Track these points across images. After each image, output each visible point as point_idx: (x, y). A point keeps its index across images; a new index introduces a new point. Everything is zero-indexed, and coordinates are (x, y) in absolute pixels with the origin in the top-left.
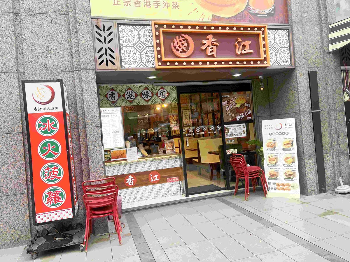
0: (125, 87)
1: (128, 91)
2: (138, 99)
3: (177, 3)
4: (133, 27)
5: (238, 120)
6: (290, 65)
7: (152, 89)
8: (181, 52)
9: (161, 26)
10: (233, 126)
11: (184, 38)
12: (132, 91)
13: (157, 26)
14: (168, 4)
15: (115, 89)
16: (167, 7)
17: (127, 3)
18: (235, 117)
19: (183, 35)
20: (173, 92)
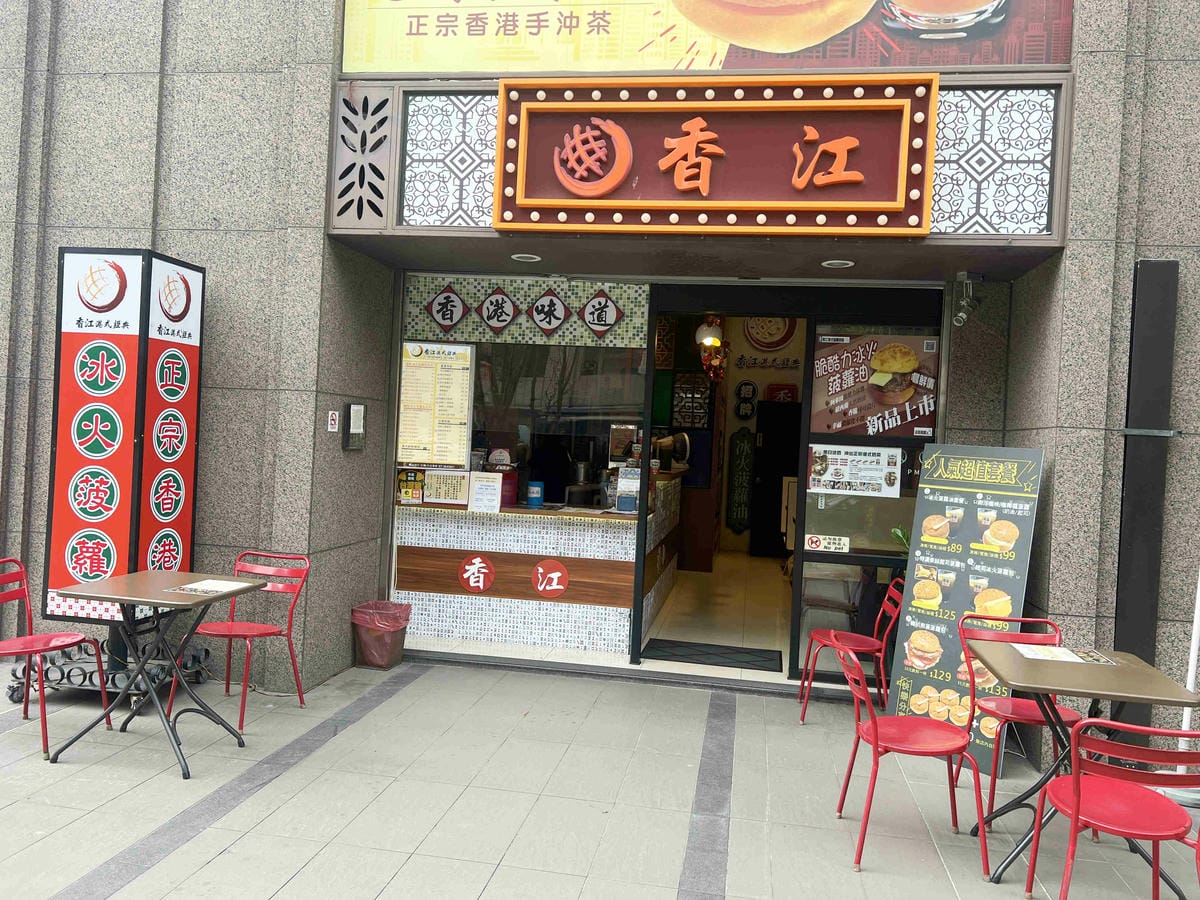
0: (485, 284)
1: (493, 298)
2: (521, 324)
3: (604, 14)
4: (451, 100)
5: (871, 431)
6: (1045, 232)
7: (569, 297)
8: (582, 179)
9: (528, 93)
10: (847, 453)
11: (597, 133)
12: (506, 299)
13: (514, 95)
14: (574, 21)
15: (457, 287)
16: (568, 29)
17: (447, 27)
18: (863, 418)
19: (596, 121)
20: (636, 309)
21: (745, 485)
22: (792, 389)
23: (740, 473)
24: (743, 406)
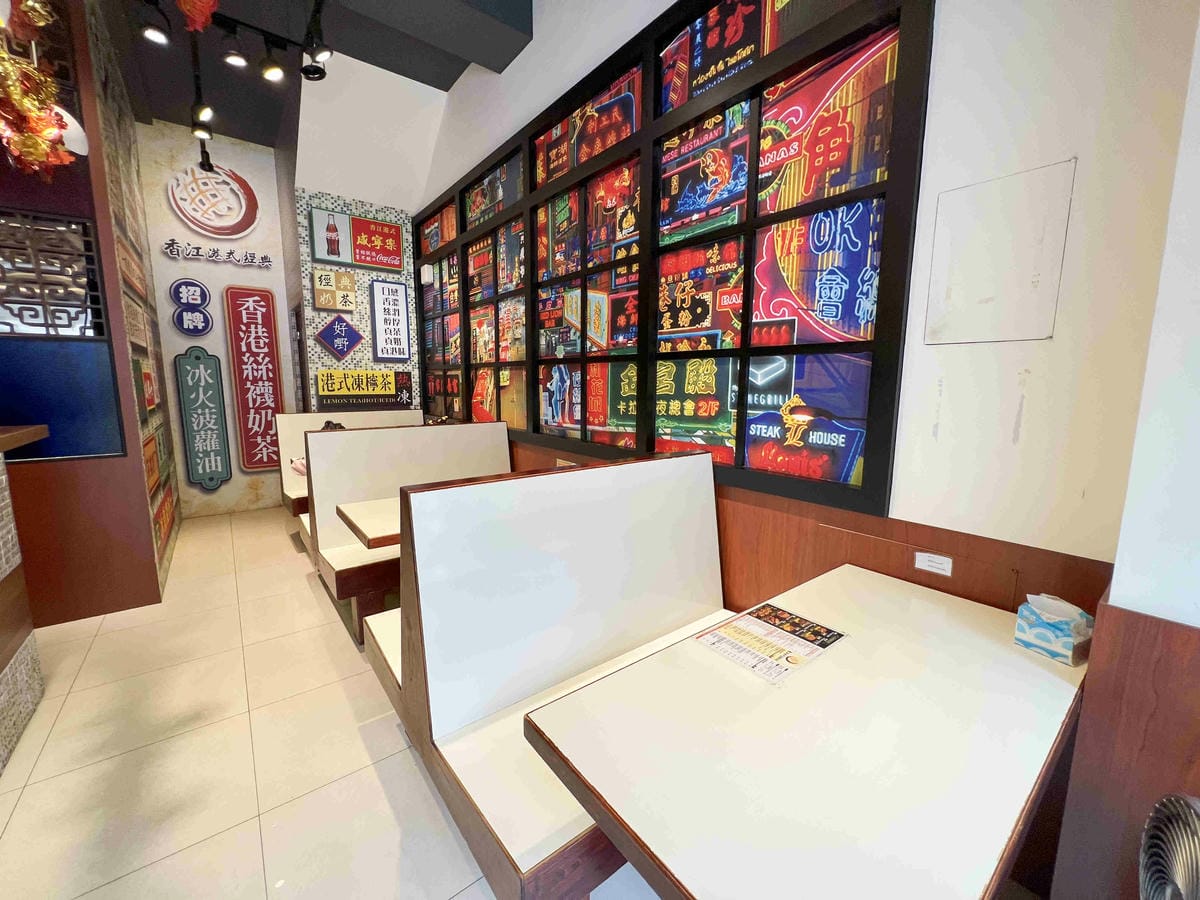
21: (210, 426)
22: (266, 297)
23: (200, 411)
24: (187, 316)
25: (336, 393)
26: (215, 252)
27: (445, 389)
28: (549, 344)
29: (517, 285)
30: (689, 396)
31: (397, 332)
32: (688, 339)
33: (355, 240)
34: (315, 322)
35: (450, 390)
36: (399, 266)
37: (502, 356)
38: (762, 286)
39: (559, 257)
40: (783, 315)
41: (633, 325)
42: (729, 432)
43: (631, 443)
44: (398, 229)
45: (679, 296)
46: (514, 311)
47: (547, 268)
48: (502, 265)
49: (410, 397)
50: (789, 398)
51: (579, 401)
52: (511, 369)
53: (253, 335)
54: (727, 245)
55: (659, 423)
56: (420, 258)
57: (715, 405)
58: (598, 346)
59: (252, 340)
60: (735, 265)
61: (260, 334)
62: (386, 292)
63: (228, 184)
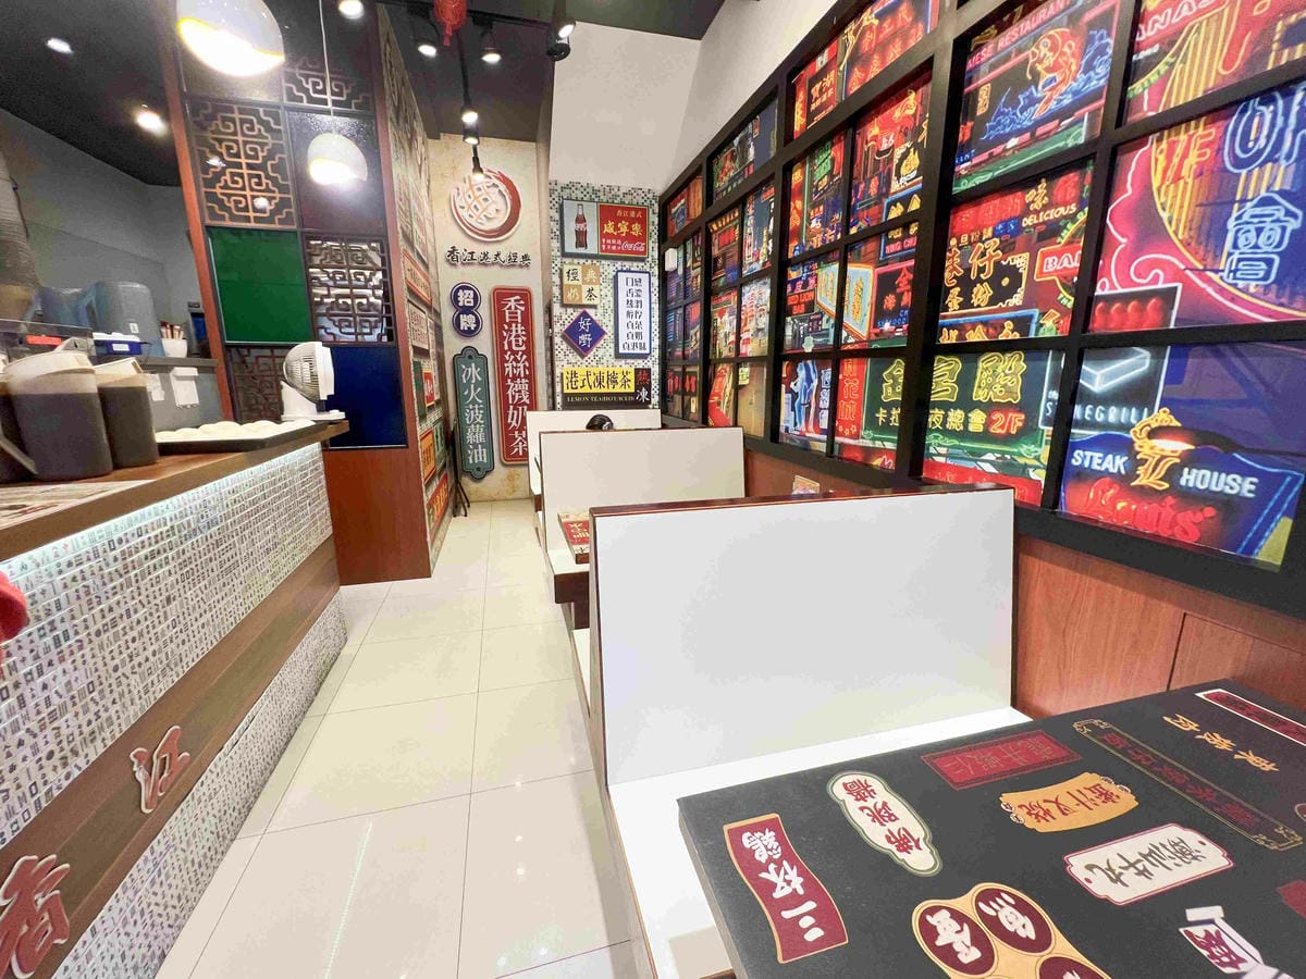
21: (478, 420)
22: (525, 295)
23: (471, 407)
24: (463, 318)
25: (579, 391)
26: (486, 255)
27: (683, 387)
28: (795, 335)
29: (764, 264)
30: (978, 405)
31: (639, 325)
32: (985, 323)
33: (602, 228)
34: (564, 318)
35: (688, 389)
36: (644, 253)
37: (743, 349)
38: (1119, 237)
39: (815, 224)
40: (1155, 280)
41: (905, 308)
42: (1037, 458)
43: (890, 463)
44: (645, 212)
45: (975, 262)
46: (759, 296)
47: (800, 238)
48: (749, 240)
49: (649, 396)
50: (1151, 413)
51: (827, 405)
52: (751, 366)
53: (514, 333)
54: (1063, 179)
55: (930, 439)
56: (665, 241)
57: (1017, 420)
58: (857, 336)
59: (512, 338)
60: (1073, 208)
61: (519, 332)
62: (630, 281)
63: (497, 186)
